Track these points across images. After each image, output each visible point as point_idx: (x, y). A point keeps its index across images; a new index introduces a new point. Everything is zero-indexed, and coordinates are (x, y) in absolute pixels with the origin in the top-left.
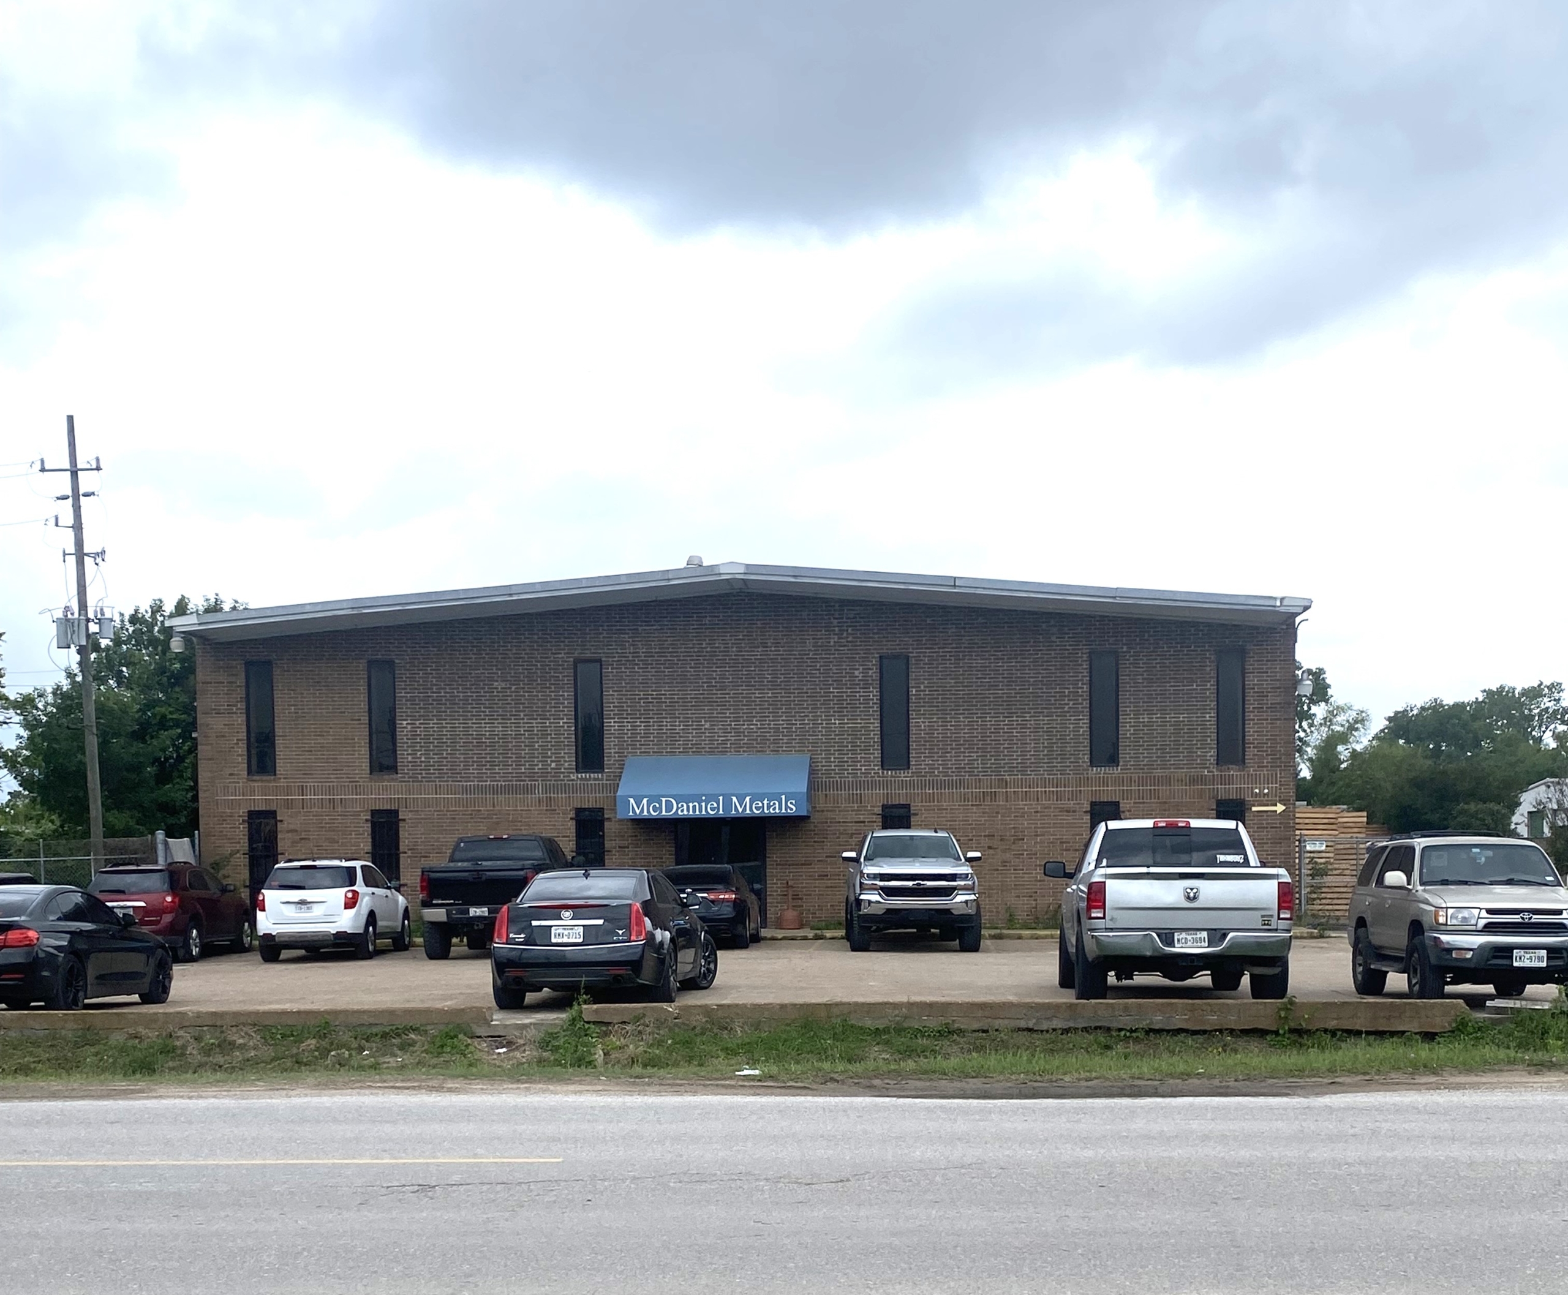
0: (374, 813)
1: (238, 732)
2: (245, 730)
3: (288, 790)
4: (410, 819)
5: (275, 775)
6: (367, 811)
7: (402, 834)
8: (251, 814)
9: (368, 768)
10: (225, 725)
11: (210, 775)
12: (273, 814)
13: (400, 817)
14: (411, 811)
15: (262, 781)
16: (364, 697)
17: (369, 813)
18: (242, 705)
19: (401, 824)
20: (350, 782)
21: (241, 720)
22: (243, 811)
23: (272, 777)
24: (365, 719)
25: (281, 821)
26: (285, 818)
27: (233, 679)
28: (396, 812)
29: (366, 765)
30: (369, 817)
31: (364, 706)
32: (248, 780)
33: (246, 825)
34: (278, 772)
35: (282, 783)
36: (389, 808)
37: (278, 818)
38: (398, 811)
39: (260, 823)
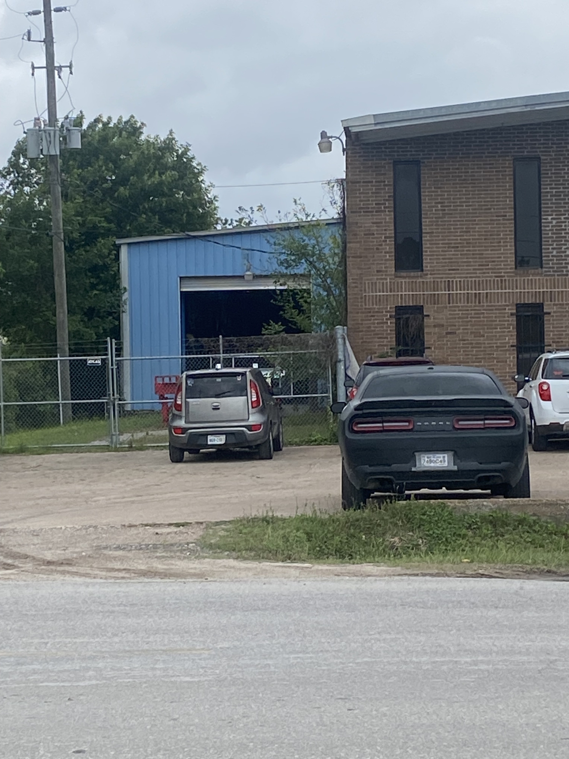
0: (519, 306)
1: (385, 230)
2: (393, 228)
3: (435, 286)
4: (554, 312)
5: (422, 271)
6: (511, 305)
7: (548, 327)
8: (399, 309)
9: (513, 263)
10: (373, 223)
11: (359, 272)
12: (420, 309)
13: (545, 311)
14: (556, 305)
15: (409, 277)
16: (510, 193)
17: (515, 307)
18: (390, 204)
19: (546, 318)
20: (496, 277)
21: (388, 217)
22: (390, 307)
23: (419, 273)
24: (511, 214)
25: (428, 316)
26: (431, 313)
27: (382, 178)
28: (541, 306)
29: (511, 260)
30: (515, 311)
31: (510, 202)
32: (396, 277)
33: (394, 320)
34: (424, 268)
35: (429, 279)
36: (534, 301)
37: (425, 313)
38: (542, 304)
39: (408, 319)
